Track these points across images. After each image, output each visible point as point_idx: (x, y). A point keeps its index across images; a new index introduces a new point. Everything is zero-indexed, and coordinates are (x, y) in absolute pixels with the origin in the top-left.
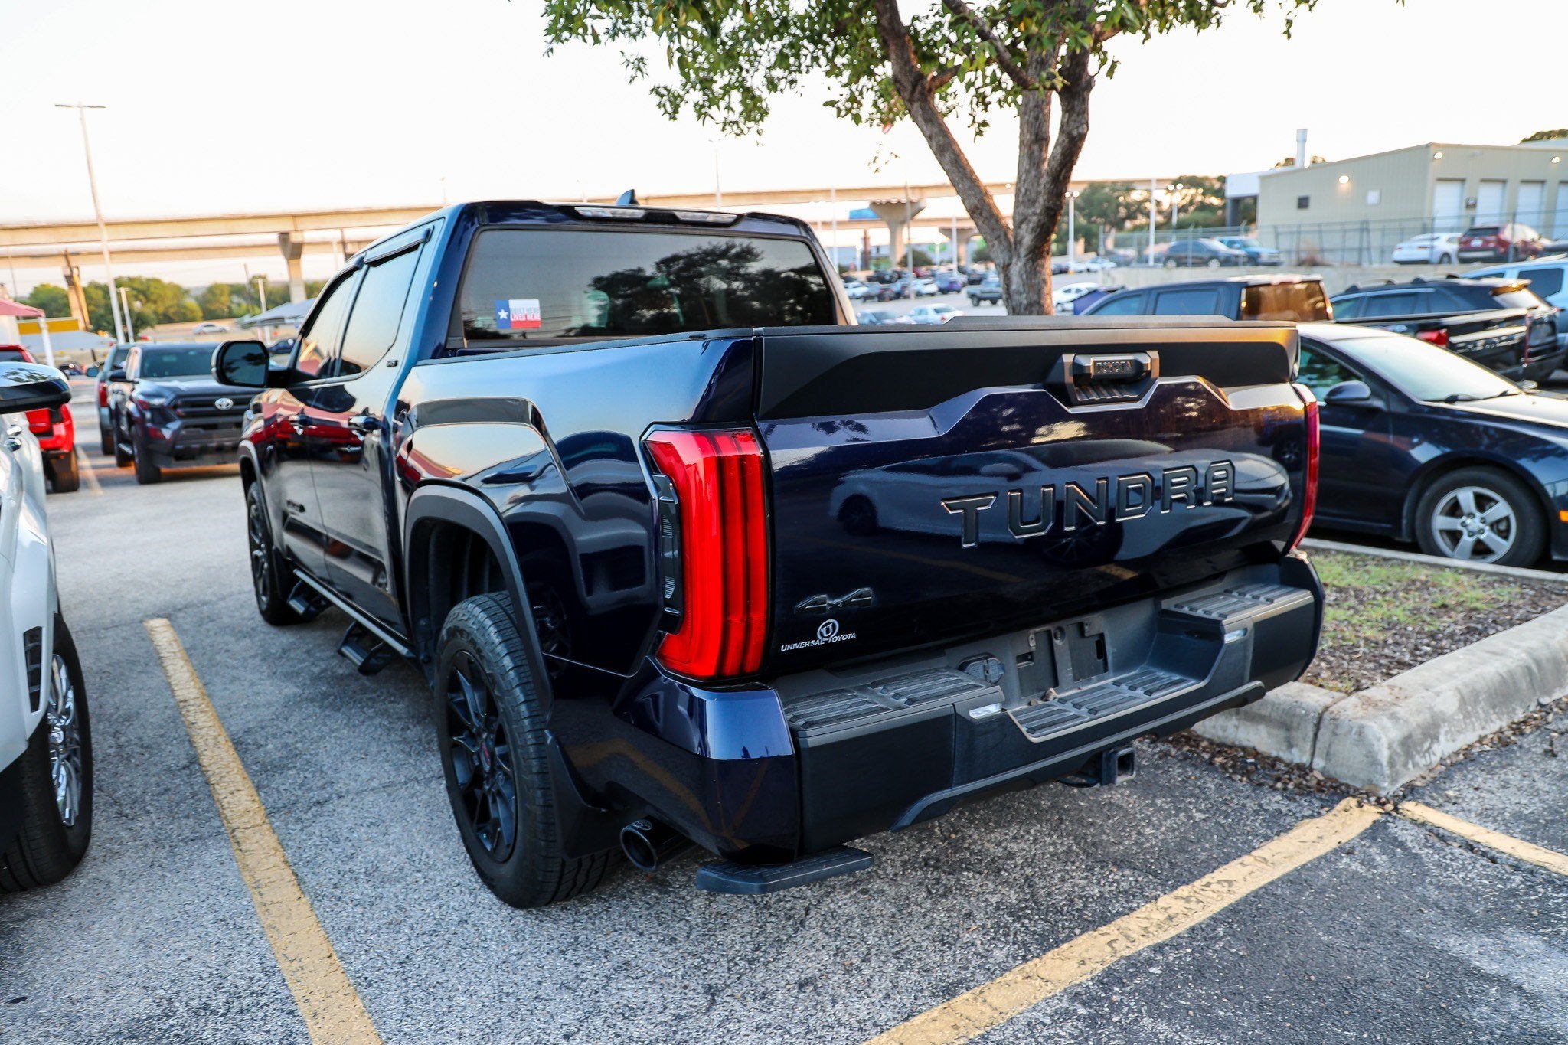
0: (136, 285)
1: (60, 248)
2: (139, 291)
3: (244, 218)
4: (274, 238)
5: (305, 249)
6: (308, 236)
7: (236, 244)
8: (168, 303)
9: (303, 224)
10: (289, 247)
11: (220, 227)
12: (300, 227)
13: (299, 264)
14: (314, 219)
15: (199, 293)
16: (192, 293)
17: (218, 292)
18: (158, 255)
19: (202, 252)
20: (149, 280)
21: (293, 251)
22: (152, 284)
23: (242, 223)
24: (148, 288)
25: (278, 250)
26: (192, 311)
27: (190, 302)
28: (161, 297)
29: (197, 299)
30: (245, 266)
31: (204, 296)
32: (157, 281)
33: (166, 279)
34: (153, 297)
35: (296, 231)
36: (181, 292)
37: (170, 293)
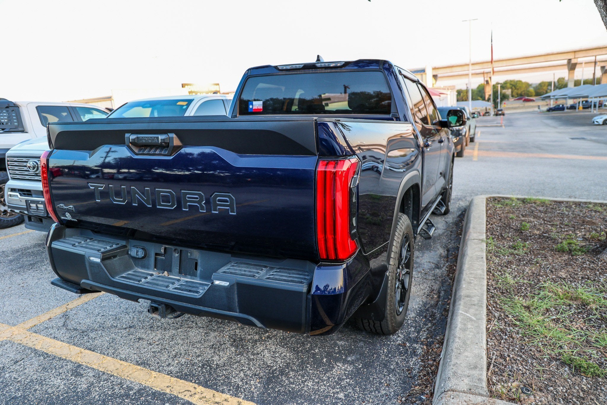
0: (512, 83)
1: (482, 71)
2: (513, 85)
3: (553, 54)
4: (565, 62)
5: (577, 66)
6: (580, 60)
7: (551, 65)
8: (523, 90)
9: (578, 55)
10: (570, 65)
11: (542, 59)
12: (576, 57)
13: (574, 73)
14: (584, 52)
15: (535, 86)
16: (533, 86)
17: (543, 85)
18: (520, 71)
19: (536, 69)
20: (517, 81)
21: (572, 67)
22: (518, 82)
23: (551, 56)
24: (517, 84)
25: (566, 67)
26: (531, 93)
27: (531, 89)
28: (520, 87)
29: (534, 88)
30: (554, 74)
31: (536, 87)
32: (520, 81)
33: (524, 80)
34: (518, 88)
35: (575, 58)
36: (528, 85)
37: (524, 86)
